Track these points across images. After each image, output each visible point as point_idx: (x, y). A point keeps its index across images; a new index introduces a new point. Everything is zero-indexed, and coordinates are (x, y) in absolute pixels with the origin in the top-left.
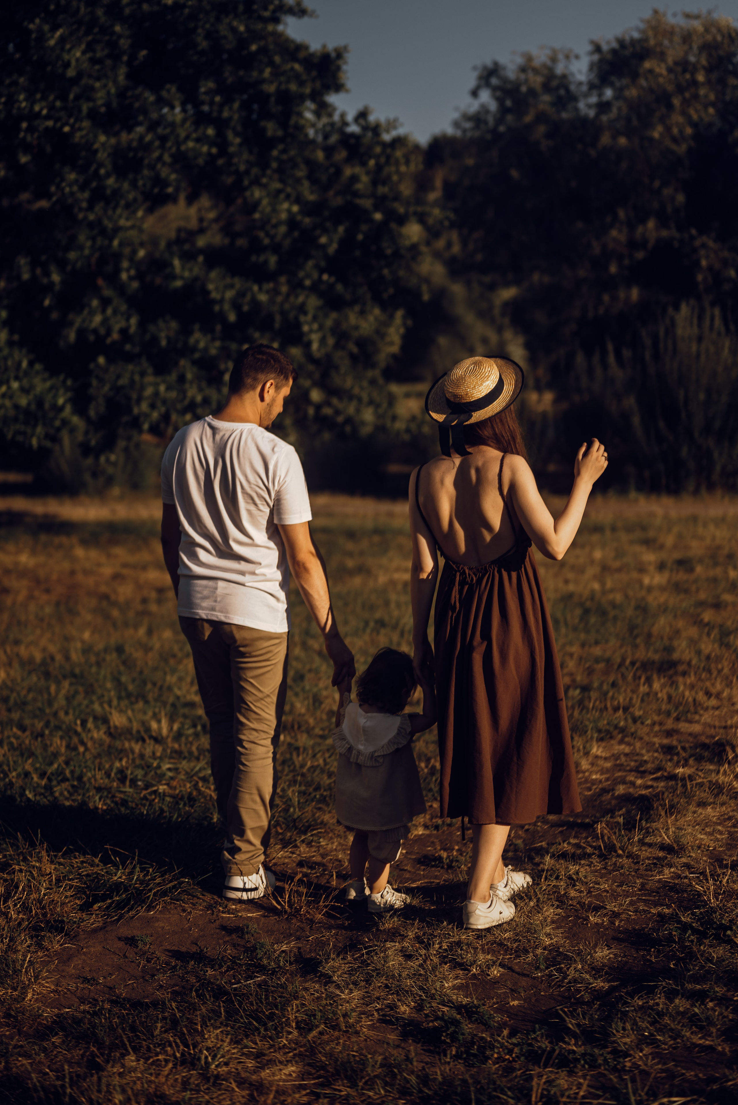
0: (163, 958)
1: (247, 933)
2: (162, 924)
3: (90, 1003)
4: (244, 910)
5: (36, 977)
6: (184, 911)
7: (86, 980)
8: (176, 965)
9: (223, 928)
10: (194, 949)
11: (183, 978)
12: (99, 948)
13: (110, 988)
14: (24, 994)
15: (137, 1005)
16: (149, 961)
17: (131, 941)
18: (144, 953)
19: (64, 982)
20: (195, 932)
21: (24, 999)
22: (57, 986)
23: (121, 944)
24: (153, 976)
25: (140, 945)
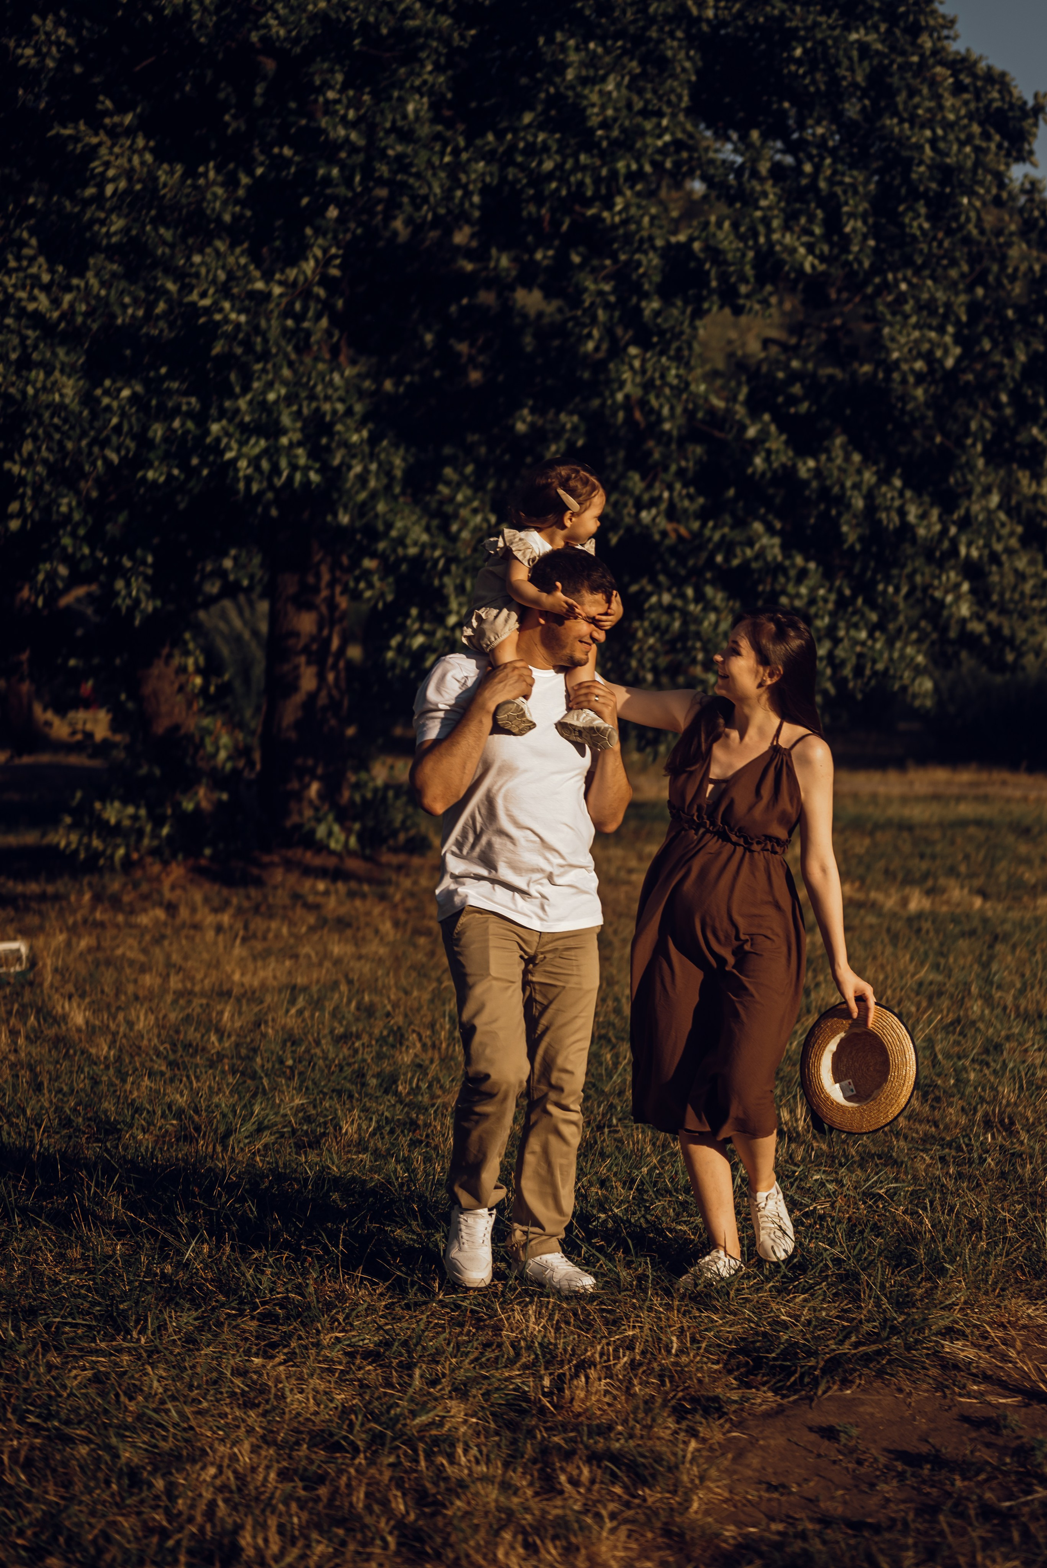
0: (882, 1460)
1: (1006, 1427)
2: (870, 1410)
3: (782, 1521)
4: (992, 1393)
5: (702, 1478)
6: (900, 1390)
7: (771, 1488)
8: (904, 1472)
9: (965, 1418)
10: (924, 1449)
11: (918, 1490)
12: (781, 1441)
13: (810, 1500)
14: (688, 1501)
15: (857, 1526)
16: (860, 1463)
17: (829, 1433)
18: (853, 1450)
19: (740, 1488)
20: (922, 1423)
21: (687, 1508)
22: (731, 1492)
23: (813, 1437)
24: (872, 1485)
25: (843, 1438)
